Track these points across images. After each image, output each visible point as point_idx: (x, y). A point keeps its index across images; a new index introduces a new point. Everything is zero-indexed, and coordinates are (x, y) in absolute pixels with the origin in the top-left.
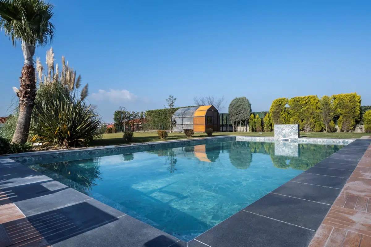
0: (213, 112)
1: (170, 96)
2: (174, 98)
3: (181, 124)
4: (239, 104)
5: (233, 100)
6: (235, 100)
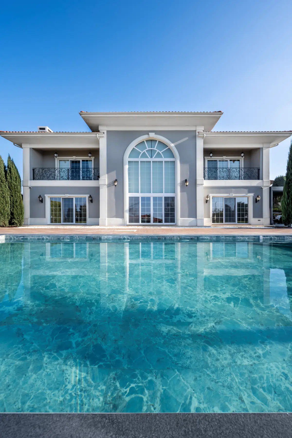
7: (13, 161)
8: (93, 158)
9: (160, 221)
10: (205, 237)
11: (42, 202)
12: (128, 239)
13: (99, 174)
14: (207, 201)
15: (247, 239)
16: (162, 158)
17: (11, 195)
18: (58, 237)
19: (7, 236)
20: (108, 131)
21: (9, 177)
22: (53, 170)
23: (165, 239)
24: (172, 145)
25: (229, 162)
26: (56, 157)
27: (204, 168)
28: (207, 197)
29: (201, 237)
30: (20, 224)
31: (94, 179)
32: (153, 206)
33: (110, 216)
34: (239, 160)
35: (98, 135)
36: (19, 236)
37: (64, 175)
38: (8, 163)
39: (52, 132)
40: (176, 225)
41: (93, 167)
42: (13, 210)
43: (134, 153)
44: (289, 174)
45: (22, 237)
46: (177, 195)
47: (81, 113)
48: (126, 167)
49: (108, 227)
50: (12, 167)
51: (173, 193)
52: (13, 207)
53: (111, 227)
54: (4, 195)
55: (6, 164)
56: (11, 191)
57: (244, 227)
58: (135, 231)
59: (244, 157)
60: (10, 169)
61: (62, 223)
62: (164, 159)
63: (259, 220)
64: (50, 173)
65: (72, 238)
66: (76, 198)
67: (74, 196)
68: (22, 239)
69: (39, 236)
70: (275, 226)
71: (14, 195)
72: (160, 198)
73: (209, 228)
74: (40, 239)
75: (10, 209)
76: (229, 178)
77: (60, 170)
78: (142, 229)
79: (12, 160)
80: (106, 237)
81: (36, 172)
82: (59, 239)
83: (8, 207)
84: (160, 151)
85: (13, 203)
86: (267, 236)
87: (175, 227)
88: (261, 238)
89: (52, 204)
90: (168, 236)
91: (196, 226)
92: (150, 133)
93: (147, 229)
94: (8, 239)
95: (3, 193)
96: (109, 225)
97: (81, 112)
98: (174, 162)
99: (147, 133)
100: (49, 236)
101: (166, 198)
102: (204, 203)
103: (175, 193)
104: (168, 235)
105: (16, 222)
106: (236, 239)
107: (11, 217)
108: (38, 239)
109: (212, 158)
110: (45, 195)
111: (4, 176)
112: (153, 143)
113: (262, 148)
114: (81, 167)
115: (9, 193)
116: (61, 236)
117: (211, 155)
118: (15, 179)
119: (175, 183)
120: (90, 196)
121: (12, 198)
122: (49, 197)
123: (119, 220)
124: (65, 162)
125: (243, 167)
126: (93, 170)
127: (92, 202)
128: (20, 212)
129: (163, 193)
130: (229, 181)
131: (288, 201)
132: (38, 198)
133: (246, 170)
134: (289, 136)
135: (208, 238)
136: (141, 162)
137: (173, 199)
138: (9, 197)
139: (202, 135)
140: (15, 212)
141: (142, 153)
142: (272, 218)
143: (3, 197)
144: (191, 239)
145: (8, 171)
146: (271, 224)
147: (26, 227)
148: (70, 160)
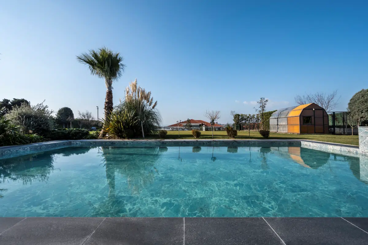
0: (314, 111)
1: (261, 99)
2: (266, 99)
3: (277, 124)
4: (365, 98)
5: (357, 94)
6: (360, 94)
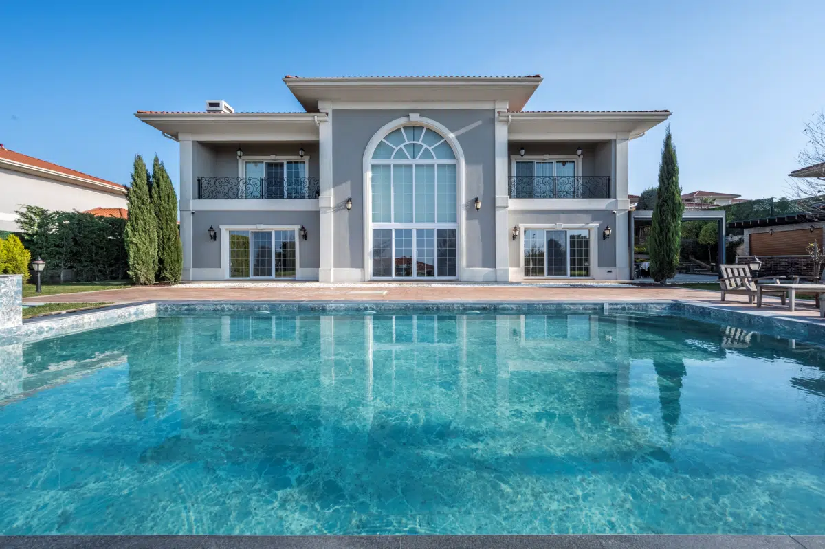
7: (163, 166)
8: (307, 159)
9: (430, 273)
10: (509, 306)
11: (215, 240)
12: (373, 309)
13: (319, 186)
14: (514, 237)
15: (581, 308)
16: (433, 158)
17: (159, 227)
18: (250, 306)
19: (159, 305)
20: (334, 111)
21: (156, 195)
22: (233, 181)
23: (438, 309)
24: (452, 135)
25: (555, 165)
26: (240, 157)
27: (510, 177)
28: (515, 230)
29: (501, 306)
30: (175, 280)
31: (310, 197)
32: (417, 246)
33: (338, 264)
34: (573, 162)
35: (317, 117)
36: (180, 305)
37: (255, 190)
38: (154, 170)
39: (233, 111)
40: (458, 281)
41: (307, 175)
42: (163, 254)
43: (382, 149)
44: (663, 189)
45: (186, 307)
46: (459, 226)
47: (287, 79)
48: (368, 175)
49: (337, 285)
50: (161, 177)
51: (452, 222)
52: (163, 248)
53: (340, 285)
54: (147, 227)
55: (151, 172)
56: (160, 220)
57: (583, 284)
58: (385, 292)
59: (582, 156)
60: (159, 180)
61: (251, 277)
62: (436, 161)
63: (609, 272)
64: (229, 186)
65: (274, 307)
66: (276, 232)
67: (273, 228)
68: (186, 310)
69: (216, 305)
70: (637, 281)
71: (164, 227)
72: (430, 232)
73: (518, 286)
74: (218, 310)
75: (158, 252)
76: (555, 194)
77: (248, 181)
78: (396, 288)
79: (162, 163)
80: (333, 305)
81: (204, 184)
82: (251, 309)
83: (155, 249)
84: (430, 146)
85: (163, 242)
86: (617, 304)
87: (457, 284)
88: (607, 307)
89: (232, 242)
90: (443, 304)
91: (496, 282)
92: (411, 115)
93: (405, 288)
94: (161, 310)
95: (145, 224)
96: (337, 281)
97: (286, 77)
98: (455, 166)
99: (406, 113)
100: (233, 305)
101: (441, 232)
102: (510, 240)
103: (456, 221)
104: (443, 302)
105: (168, 275)
106: (562, 310)
107: (159, 267)
108: (215, 310)
109: (525, 157)
110: (221, 227)
111: (148, 193)
112: (417, 132)
113: (615, 141)
114: (285, 175)
115: (156, 224)
116: (255, 305)
117: (523, 152)
118: (167, 199)
119: (455, 205)
120: (303, 228)
121: (161, 232)
122: (227, 229)
123: (356, 272)
124: (256, 166)
125: (580, 174)
126: (307, 181)
127: (306, 240)
128: (176, 258)
129: (434, 221)
130: (554, 199)
131: (661, 237)
132: (207, 232)
133: (586, 180)
134: (664, 120)
135: (514, 307)
136: (394, 166)
137: (453, 233)
138: (155, 230)
139: (505, 118)
140: (166, 257)
141: (397, 149)
142: (634, 267)
143: (146, 232)
144: (484, 309)
145: (155, 185)
146: (631, 279)
147: (188, 286)
148: (265, 161)
